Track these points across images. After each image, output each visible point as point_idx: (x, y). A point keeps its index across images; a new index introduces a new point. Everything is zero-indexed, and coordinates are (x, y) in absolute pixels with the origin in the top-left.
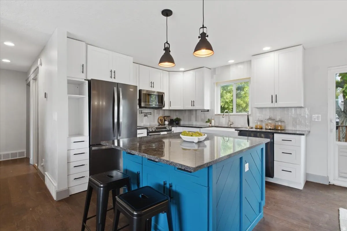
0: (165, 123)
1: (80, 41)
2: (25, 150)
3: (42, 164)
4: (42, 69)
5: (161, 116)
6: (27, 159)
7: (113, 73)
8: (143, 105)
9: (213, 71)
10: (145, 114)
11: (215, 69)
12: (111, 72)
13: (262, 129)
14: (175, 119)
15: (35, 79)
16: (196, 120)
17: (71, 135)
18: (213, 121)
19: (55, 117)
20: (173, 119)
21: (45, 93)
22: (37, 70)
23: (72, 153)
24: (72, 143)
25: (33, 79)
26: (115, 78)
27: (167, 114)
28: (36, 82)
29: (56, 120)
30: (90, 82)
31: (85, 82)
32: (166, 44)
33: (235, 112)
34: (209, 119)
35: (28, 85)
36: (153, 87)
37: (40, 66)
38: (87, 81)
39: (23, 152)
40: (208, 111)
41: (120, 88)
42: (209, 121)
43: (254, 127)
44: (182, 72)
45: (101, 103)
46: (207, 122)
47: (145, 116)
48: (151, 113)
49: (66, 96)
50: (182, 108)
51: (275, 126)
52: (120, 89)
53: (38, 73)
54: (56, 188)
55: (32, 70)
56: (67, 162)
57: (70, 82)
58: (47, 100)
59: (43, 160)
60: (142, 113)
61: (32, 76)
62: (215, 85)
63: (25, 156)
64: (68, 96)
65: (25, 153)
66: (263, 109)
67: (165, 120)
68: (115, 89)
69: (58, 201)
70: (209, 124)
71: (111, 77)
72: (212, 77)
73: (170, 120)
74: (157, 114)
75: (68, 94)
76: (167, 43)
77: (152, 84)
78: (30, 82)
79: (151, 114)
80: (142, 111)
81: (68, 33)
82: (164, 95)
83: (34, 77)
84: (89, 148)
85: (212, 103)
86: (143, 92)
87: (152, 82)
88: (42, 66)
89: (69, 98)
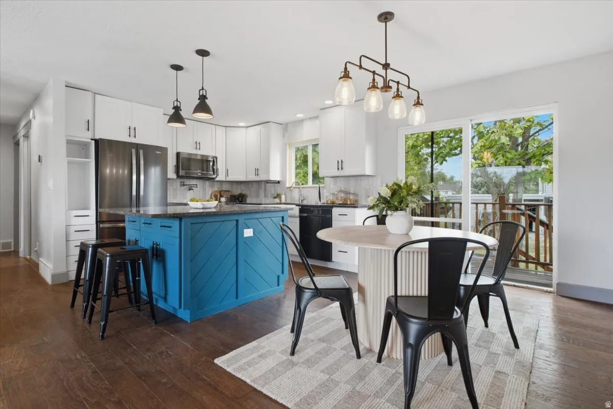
0: (221, 200)
1: (84, 90)
2: (12, 240)
3: (36, 249)
4: (35, 124)
5: (215, 191)
6: (16, 252)
7: (132, 131)
8: (181, 173)
9: (285, 127)
10: (189, 187)
11: (287, 124)
12: (130, 128)
13: (334, 204)
14: (238, 195)
15: (27, 136)
16: (265, 196)
17: (71, 208)
18: (283, 197)
19: (51, 184)
20: (235, 196)
21: (40, 156)
22: (29, 123)
23: (73, 229)
24: (72, 217)
25: (23, 136)
26: (135, 136)
27: (225, 187)
28: (28, 139)
29: (51, 188)
30: (97, 142)
31: (90, 142)
32: (176, 102)
33: (311, 183)
34: (277, 194)
35: (17, 144)
36: (200, 149)
37: (33, 119)
38: (93, 141)
39: (10, 243)
40: (279, 182)
41: (140, 150)
42: (278, 196)
43: (325, 202)
44: (245, 128)
45: (121, 171)
46: (275, 198)
47: (190, 190)
48: (196, 185)
49: (64, 160)
50: (244, 179)
51: (345, 200)
52: (141, 152)
53: (30, 129)
54: (51, 270)
55: (23, 124)
56: (65, 240)
57: (69, 142)
58: (41, 165)
59: (37, 244)
60: (184, 185)
61: (22, 132)
62: (288, 147)
63: (12, 249)
64: (68, 160)
65: (13, 243)
66: (337, 178)
67: (221, 196)
68: (134, 151)
69: (54, 285)
70: (277, 200)
71: (130, 136)
72: (284, 136)
73: (229, 196)
74: (209, 187)
75: (68, 156)
76: (177, 100)
77: (197, 145)
78: (19, 140)
79: (196, 187)
80: (184, 182)
81: (66, 82)
82: (217, 160)
83: (25, 134)
84: (95, 225)
85: (283, 172)
86: (181, 156)
87: (198, 142)
88: (36, 119)
89: (69, 163)
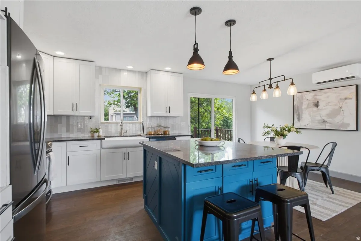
9: (99, 70)
11: (101, 68)
18: (101, 130)
40: (91, 118)
72: (97, 77)
